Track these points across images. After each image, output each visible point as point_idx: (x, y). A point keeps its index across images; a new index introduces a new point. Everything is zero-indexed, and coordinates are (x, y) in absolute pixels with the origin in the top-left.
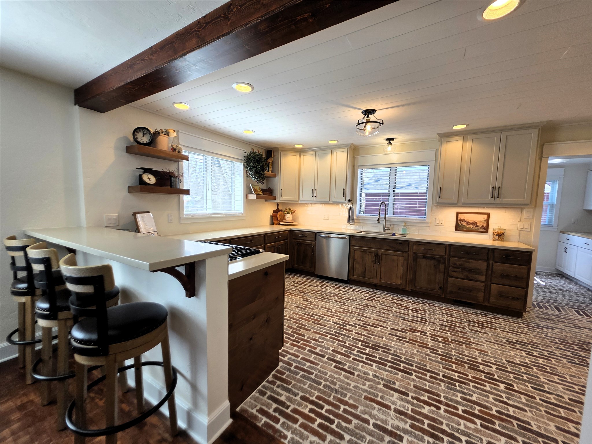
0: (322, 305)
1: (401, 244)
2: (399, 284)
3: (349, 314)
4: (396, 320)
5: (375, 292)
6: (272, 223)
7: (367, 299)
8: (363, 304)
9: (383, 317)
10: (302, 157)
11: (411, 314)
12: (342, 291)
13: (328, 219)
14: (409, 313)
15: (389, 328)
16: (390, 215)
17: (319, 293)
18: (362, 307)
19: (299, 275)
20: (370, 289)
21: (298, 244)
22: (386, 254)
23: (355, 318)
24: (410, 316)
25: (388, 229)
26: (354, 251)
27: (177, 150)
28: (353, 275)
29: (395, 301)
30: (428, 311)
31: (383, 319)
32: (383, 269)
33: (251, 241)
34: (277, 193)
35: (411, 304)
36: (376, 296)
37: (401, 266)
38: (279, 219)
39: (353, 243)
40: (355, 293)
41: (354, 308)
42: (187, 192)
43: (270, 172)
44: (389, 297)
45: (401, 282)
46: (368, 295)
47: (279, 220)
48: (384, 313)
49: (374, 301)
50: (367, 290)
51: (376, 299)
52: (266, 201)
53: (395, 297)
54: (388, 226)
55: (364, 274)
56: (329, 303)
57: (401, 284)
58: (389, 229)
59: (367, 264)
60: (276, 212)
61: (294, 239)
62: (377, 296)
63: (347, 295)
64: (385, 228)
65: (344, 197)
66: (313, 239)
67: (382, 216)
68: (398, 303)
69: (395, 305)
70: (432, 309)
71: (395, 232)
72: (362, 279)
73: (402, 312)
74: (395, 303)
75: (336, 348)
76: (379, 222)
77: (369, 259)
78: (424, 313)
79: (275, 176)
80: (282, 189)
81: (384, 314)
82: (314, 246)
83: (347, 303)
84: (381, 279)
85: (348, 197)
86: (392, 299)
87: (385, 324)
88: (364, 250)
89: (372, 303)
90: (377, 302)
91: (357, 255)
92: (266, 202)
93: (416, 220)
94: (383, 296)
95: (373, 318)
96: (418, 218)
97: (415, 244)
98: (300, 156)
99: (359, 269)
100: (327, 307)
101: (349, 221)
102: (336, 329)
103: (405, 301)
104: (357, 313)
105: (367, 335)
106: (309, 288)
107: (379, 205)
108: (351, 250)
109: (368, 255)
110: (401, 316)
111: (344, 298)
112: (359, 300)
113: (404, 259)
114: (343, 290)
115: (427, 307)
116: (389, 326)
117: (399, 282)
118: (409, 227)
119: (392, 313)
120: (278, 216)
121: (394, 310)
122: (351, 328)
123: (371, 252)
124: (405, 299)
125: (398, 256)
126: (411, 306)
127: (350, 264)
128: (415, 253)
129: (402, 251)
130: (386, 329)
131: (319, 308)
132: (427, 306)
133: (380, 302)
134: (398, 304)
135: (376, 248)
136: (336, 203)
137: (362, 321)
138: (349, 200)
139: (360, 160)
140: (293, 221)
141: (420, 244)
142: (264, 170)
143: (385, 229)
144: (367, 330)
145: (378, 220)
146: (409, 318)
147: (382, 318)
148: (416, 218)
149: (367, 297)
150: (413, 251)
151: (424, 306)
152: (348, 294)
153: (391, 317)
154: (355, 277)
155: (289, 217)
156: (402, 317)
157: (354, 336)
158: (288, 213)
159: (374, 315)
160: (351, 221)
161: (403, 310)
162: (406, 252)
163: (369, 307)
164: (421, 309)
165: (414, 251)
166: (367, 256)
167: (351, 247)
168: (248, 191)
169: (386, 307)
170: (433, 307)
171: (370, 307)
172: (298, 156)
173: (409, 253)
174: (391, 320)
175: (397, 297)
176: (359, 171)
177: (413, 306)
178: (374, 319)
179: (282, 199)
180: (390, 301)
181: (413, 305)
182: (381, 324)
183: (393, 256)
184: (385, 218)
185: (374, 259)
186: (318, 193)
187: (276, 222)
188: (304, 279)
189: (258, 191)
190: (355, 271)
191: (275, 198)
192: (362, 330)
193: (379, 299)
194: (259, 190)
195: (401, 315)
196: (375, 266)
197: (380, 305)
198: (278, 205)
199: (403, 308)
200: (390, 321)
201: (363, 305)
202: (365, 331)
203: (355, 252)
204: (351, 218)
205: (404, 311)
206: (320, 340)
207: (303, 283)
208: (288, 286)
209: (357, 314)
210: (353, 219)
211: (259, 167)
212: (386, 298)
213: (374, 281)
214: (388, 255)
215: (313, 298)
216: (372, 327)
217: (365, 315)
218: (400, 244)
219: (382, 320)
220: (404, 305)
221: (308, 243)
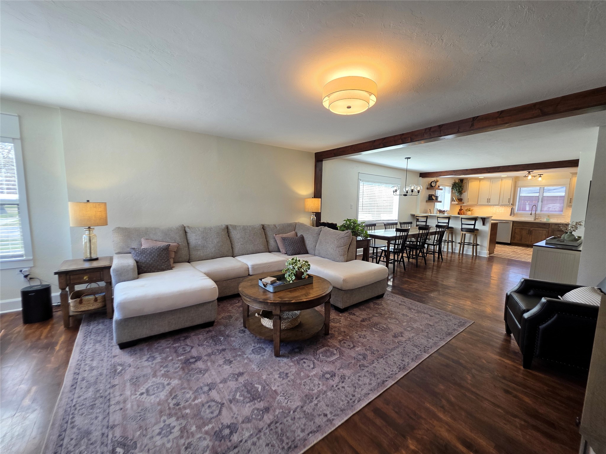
1: (545, 225)
10: (481, 182)
16: (538, 212)
22: (535, 230)
26: (515, 229)
32: (533, 237)
34: (465, 200)
37: (544, 235)
39: (515, 225)
42: (441, 202)
43: (464, 189)
54: (537, 218)
55: (521, 240)
59: (523, 235)
60: (461, 210)
65: (508, 202)
67: (533, 212)
71: (542, 220)
72: (520, 242)
77: (524, 233)
79: (465, 192)
80: (468, 199)
84: (532, 242)
85: (511, 202)
88: (522, 228)
91: (517, 230)
98: (480, 181)
99: (518, 237)
107: (532, 206)
108: (513, 228)
113: (546, 232)
118: (551, 217)
120: (462, 212)
123: (526, 229)
125: (542, 231)
127: (512, 235)
129: (545, 228)
135: (529, 227)
138: (511, 204)
139: (520, 183)
141: (556, 225)
143: (535, 218)
145: (531, 214)
154: (515, 241)
155: (470, 212)
160: (512, 215)
162: (547, 228)
166: (523, 231)
168: (452, 200)
172: (479, 182)
173: (549, 229)
176: (519, 189)
179: (468, 203)
183: (540, 231)
184: (535, 213)
185: (527, 232)
186: (491, 201)
189: (456, 200)
190: (516, 238)
191: (464, 203)
196: (528, 236)
198: (461, 206)
204: (512, 213)
210: (514, 214)
213: (527, 243)
214: (537, 230)
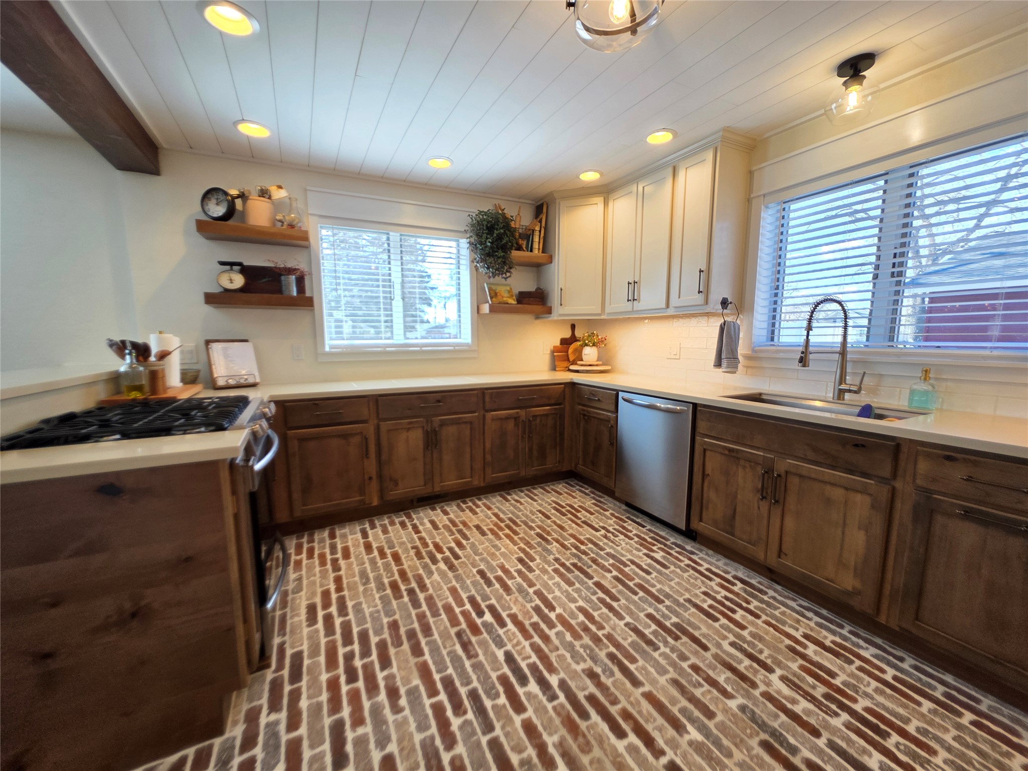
0: (546, 585)
1: (863, 446)
2: (850, 589)
3: (587, 640)
4: (732, 737)
5: (760, 591)
6: (554, 368)
7: (705, 606)
8: (675, 619)
9: (692, 699)
10: (611, 204)
11: (834, 731)
12: (652, 558)
13: (677, 357)
14: (827, 727)
15: (664, 760)
17: (583, 547)
18: (654, 633)
19: (587, 491)
20: (752, 574)
21: (586, 418)
22: (801, 476)
23: (589, 663)
24: (821, 742)
25: (850, 391)
26: (705, 450)
27: (285, 223)
28: (701, 520)
29: (811, 650)
30: (943, 754)
31: (683, 711)
32: (789, 523)
33: (439, 401)
34: (553, 299)
35: (874, 684)
36: (751, 607)
37: (859, 528)
38: (571, 358)
39: (702, 426)
40: (686, 575)
41: (627, 625)
43: (536, 251)
44: (798, 621)
45: (858, 585)
46: (724, 593)
47: (571, 360)
48: (713, 683)
49: (724, 621)
50: (740, 575)
51: (739, 615)
52: (537, 318)
53: (824, 633)
55: (729, 523)
56: (570, 583)
57: (856, 593)
58: (854, 388)
59: (739, 497)
60: (565, 342)
61: (579, 404)
62: (754, 605)
63: (654, 574)
64: (840, 384)
65: (699, 292)
66: (612, 408)
68: (817, 659)
69: (794, 666)
70: (980, 753)
71: (876, 402)
72: (722, 536)
73: (802, 706)
74: (803, 657)
75: (405, 752)
76: (804, 366)
77: (746, 482)
78: (915, 756)
79: (550, 260)
80: (561, 290)
81: (707, 687)
82: (615, 426)
83: (623, 601)
84: (783, 556)
86: (806, 636)
87: (671, 732)
88: (731, 450)
89: (709, 627)
90: (730, 631)
91: (713, 463)
92: (538, 321)
93: (984, 358)
94: (777, 613)
95: (647, 688)
96: (996, 353)
97: (928, 455)
98: (606, 203)
99: (716, 503)
100: (550, 597)
101: (718, 364)
102: (485, 679)
103: (858, 663)
104: (618, 646)
105: (551, 750)
106: (572, 528)
107: (808, 309)
108: (697, 446)
109: (744, 467)
110: (776, 725)
111: (631, 584)
112: (676, 602)
113: (873, 507)
114: (659, 555)
115: (954, 732)
116: (675, 746)
117: (848, 582)
118: (950, 384)
119: (748, 696)
120: (570, 351)
121: (768, 684)
122: (536, 696)
123: (752, 461)
124: (868, 653)
125: (846, 489)
126: (867, 695)
127: (694, 487)
128: (926, 493)
129: (864, 475)
130: (650, 758)
131: (528, 593)
132: (959, 727)
133: (745, 633)
134: (814, 670)
135: (770, 451)
136: (687, 314)
137: (599, 685)
138: (724, 303)
140: (600, 363)
141: (949, 458)
142: (505, 249)
143: (841, 392)
144: (572, 728)
145: (802, 360)
146: (807, 753)
147: (684, 703)
148: (987, 352)
149: (714, 599)
150: (914, 479)
151: (943, 717)
152: (659, 572)
153: (726, 710)
154: (704, 528)
155: (590, 354)
156: (774, 733)
157: (507, 735)
158: (587, 345)
159: (668, 676)
160: (724, 363)
161: (813, 699)
162: (882, 480)
163: (677, 638)
164: (911, 729)
165: (919, 482)
166: (740, 470)
167: (698, 438)
168: (482, 298)
169: (747, 662)
170: (993, 746)
171: (685, 639)
172: (601, 204)
173: (898, 484)
174: (711, 724)
175: (834, 633)
177: (880, 699)
178: (649, 696)
179: (562, 310)
180: (788, 642)
181: (882, 693)
182: (655, 725)
183: (828, 488)
184: (843, 353)
185: (760, 486)
186: (643, 291)
187: (565, 364)
188: (589, 503)
189: (503, 297)
190: (707, 508)
191: (549, 311)
192: (557, 721)
193: (750, 617)
194: (506, 295)
195: (783, 717)
196: (765, 506)
197: (732, 644)
198: (573, 327)
199: (820, 691)
200: (703, 729)
201: (668, 624)
202: (563, 731)
203: (708, 453)
204: (725, 355)
205: (810, 706)
206: (403, 702)
207: (574, 512)
208: (531, 512)
209: (612, 649)
210: (733, 357)
211: (489, 242)
212: (784, 623)
213: (759, 554)
214: (810, 478)
215: (551, 558)
216: (604, 727)
217: (632, 667)
218: (856, 445)
219: (675, 710)
220: (837, 682)
221: (602, 417)
